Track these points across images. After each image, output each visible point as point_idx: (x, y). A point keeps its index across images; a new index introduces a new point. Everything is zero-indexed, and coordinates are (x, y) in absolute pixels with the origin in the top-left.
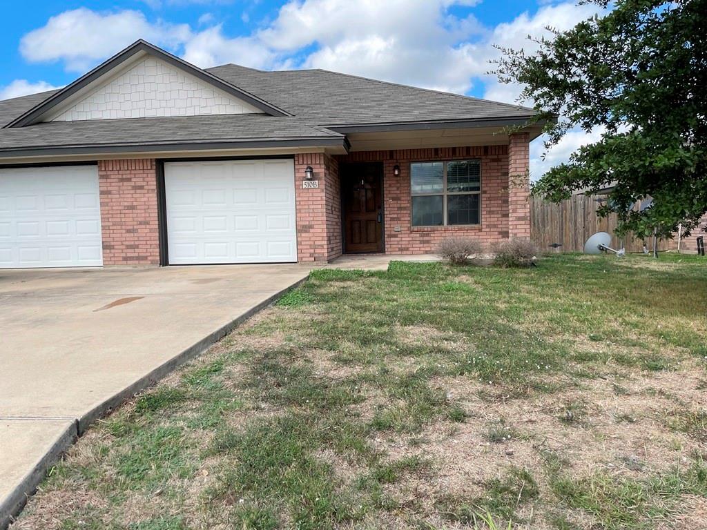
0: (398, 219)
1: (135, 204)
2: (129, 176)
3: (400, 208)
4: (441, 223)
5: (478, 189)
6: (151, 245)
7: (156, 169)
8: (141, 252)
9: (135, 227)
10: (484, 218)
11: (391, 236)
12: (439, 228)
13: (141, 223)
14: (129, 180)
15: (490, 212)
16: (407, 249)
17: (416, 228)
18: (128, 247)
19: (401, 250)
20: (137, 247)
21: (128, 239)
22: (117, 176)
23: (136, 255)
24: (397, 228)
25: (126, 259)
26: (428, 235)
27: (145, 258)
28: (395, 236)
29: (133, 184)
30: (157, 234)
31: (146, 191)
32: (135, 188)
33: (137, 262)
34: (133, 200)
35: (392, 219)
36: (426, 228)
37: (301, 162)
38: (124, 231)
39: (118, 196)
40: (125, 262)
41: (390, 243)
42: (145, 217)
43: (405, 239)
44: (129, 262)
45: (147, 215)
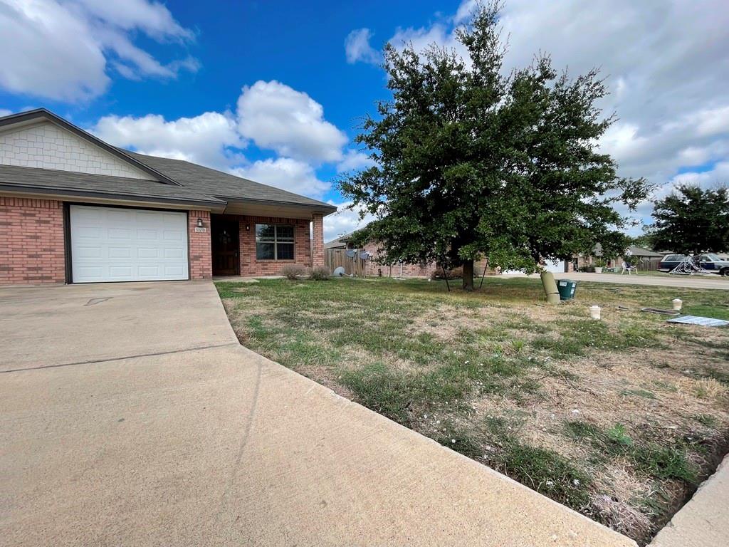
0: (248, 255)
1: (39, 234)
2: (33, 212)
3: (250, 249)
4: (273, 258)
5: (292, 241)
6: (56, 268)
7: (63, 209)
8: (46, 273)
9: (39, 253)
10: (297, 257)
11: (244, 265)
12: (273, 261)
13: (45, 250)
14: (34, 215)
15: (300, 254)
16: (254, 273)
17: (259, 261)
18: (29, 269)
19: (250, 273)
20: (41, 269)
21: (29, 262)
22: (20, 211)
23: (40, 275)
24: (248, 260)
25: (26, 279)
26: (266, 265)
27: (50, 278)
28: (247, 265)
29: (38, 219)
30: (64, 259)
31: (52, 225)
32: (39, 222)
33: (40, 281)
34: (37, 231)
35: (245, 255)
36: (265, 261)
37: (194, 215)
38: (26, 256)
39: (20, 227)
40: (26, 281)
41: (243, 269)
42: (51, 246)
43: (253, 267)
44: (30, 281)
45: (53, 244)
